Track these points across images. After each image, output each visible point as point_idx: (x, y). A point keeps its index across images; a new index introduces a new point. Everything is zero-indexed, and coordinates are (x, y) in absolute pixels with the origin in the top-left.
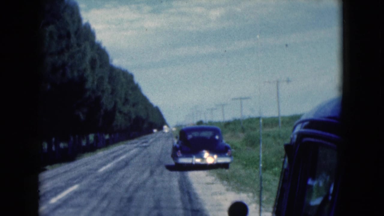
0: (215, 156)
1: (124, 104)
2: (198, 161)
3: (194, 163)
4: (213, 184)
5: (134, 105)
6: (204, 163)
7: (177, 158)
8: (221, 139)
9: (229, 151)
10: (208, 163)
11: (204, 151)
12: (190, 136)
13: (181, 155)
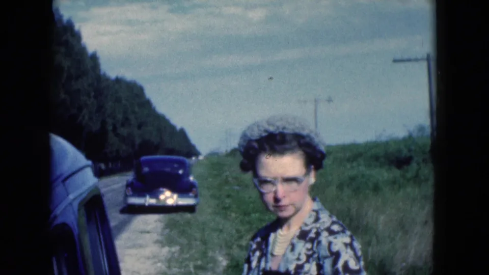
0: (175, 196)
1: (123, 125)
2: (153, 201)
3: (147, 204)
4: (148, 232)
5: (140, 127)
6: (161, 204)
7: (126, 196)
8: (187, 174)
9: (194, 189)
10: (166, 205)
11: (161, 189)
12: (146, 169)
13: (131, 193)
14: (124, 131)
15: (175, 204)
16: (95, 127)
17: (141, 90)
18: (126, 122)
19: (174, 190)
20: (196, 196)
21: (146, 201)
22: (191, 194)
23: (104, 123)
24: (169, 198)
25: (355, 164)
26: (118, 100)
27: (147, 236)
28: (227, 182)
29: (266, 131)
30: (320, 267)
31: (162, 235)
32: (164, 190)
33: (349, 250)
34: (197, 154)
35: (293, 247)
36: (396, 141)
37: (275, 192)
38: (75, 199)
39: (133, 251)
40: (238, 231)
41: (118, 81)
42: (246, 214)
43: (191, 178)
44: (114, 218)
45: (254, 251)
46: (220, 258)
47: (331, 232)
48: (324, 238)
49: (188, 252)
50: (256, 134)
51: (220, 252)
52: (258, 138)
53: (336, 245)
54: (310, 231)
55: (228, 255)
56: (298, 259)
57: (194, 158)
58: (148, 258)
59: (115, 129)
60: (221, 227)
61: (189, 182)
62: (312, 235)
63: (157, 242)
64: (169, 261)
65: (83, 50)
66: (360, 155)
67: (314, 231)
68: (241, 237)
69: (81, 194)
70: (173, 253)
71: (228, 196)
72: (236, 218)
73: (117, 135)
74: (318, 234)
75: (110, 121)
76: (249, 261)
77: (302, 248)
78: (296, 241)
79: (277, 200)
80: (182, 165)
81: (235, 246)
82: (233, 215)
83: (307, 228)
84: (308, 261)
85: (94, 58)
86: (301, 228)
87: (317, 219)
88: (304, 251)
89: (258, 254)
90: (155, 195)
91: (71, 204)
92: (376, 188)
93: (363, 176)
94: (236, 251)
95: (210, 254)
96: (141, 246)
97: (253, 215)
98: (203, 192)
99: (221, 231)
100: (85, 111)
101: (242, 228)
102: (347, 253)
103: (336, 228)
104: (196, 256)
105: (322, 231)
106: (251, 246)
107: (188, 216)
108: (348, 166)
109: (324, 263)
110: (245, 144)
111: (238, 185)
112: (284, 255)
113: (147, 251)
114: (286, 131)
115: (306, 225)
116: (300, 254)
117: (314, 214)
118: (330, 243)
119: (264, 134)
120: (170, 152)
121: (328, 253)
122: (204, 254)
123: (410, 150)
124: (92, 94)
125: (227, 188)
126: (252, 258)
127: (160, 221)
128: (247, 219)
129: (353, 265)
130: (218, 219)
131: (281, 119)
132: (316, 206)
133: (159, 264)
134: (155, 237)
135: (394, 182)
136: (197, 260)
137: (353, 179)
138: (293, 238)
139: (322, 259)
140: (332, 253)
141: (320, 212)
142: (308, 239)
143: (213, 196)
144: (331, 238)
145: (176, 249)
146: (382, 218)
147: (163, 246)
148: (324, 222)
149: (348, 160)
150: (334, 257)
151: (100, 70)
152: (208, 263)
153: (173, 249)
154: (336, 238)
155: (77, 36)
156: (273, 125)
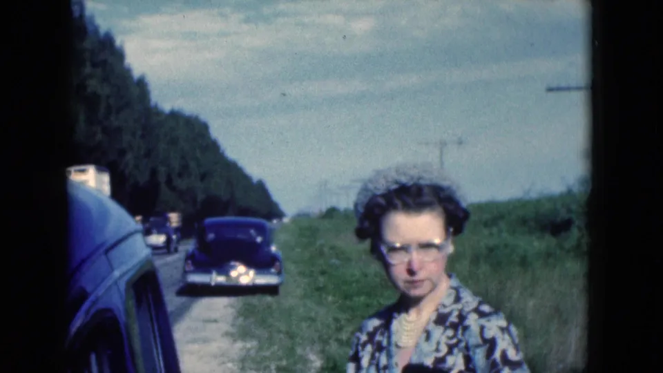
0: (252, 273)
1: (180, 175)
2: (221, 279)
3: (213, 283)
4: (215, 321)
5: (203, 177)
6: (232, 283)
7: (185, 273)
8: (267, 243)
9: (278, 264)
10: (239, 284)
11: (233, 263)
12: (211, 236)
13: (192, 268)
14: (181, 184)
15: (251, 284)
16: (143, 178)
17: (205, 127)
18: (184, 171)
19: (249, 264)
20: (279, 273)
21: (211, 279)
22: (273, 270)
23: (154, 172)
24: (243, 275)
25: (495, 230)
26: (174, 142)
27: (214, 326)
28: (321, 253)
29: (397, 182)
30: (468, 360)
31: (233, 325)
32: (237, 264)
33: (507, 337)
34: (279, 214)
35: (428, 335)
36: (551, 199)
37: (410, 263)
38: (121, 276)
39: (196, 347)
40: (336, 320)
41: (175, 115)
42: (347, 297)
43: (273, 249)
44: (172, 301)
45: (364, 345)
46: (312, 357)
47: (482, 315)
48: (473, 321)
49: (268, 348)
50: (381, 187)
51: (312, 349)
52: (385, 192)
53: (489, 329)
54: (450, 314)
55: (323, 352)
56: (437, 350)
57: (275, 221)
58: (215, 357)
59: (169, 181)
60: (313, 314)
61: (269, 252)
62: (453, 318)
63: (227, 334)
64: (243, 361)
65: (127, 72)
66: (501, 217)
67: (456, 313)
68: (339, 329)
69: (129, 271)
70: (249, 350)
71: (323, 273)
72: (334, 303)
73: (173, 189)
74: (462, 317)
75: (162, 170)
76: (356, 359)
77: (441, 335)
78: (432, 327)
79: (411, 272)
80: (261, 230)
81: (331, 341)
82: (330, 298)
83: (446, 310)
84: (450, 352)
85: (142, 84)
86: (437, 310)
87: (458, 299)
88: (444, 340)
89: (369, 348)
90: (224, 270)
91: (116, 283)
92: (524, 262)
93: (506, 246)
94: (333, 348)
95: (299, 351)
96: (206, 341)
97: (356, 299)
98: (290, 267)
99: (313, 320)
100: (129, 157)
101: (342, 316)
102: (503, 339)
103: (486, 308)
104: (280, 353)
105: (469, 313)
106: (359, 339)
107: (269, 299)
108: (486, 232)
109: (475, 353)
110: (365, 200)
111: (338, 258)
112: (417, 346)
113: (214, 347)
114: (422, 182)
115: (444, 306)
116: (438, 343)
117: (453, 292)
118: (482, 328)
119: (394, 187)
120: (245, 212)
121: (480, 341)
122: (290, 352)
123: (569, 211)
124: (139, 133)
125: (321, 261)
126: (361, 354)
127: (232, 306)
128: (348, 303)
129: (513, 355)
130: (309, 303)
131: (415, 167)
132: (454, 282)
133: (230, 365)
134: (225, 327)
135: (549, 255)
136: (280, 359)
137: (491, 250)
138: (428, 323)
139: (472, 349)
140: (485, 341)
141: (461, 290)
142: (448, 324)
143: (302, 274)
144: (483, 321)
145: (251, 344)
146: (531, 303)
147: (235, 341)
148: (467, 302)
149: (486, 225)
150: (488, 345)
151: (149, 100)
152: (295, 363)
153: (249, 345)
154: (489, 321)
155: (119, 55)
156: (405, 174)
